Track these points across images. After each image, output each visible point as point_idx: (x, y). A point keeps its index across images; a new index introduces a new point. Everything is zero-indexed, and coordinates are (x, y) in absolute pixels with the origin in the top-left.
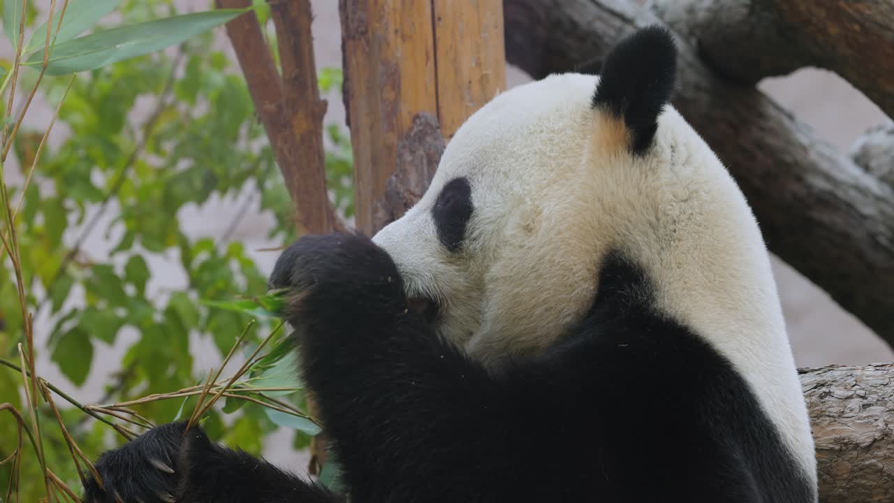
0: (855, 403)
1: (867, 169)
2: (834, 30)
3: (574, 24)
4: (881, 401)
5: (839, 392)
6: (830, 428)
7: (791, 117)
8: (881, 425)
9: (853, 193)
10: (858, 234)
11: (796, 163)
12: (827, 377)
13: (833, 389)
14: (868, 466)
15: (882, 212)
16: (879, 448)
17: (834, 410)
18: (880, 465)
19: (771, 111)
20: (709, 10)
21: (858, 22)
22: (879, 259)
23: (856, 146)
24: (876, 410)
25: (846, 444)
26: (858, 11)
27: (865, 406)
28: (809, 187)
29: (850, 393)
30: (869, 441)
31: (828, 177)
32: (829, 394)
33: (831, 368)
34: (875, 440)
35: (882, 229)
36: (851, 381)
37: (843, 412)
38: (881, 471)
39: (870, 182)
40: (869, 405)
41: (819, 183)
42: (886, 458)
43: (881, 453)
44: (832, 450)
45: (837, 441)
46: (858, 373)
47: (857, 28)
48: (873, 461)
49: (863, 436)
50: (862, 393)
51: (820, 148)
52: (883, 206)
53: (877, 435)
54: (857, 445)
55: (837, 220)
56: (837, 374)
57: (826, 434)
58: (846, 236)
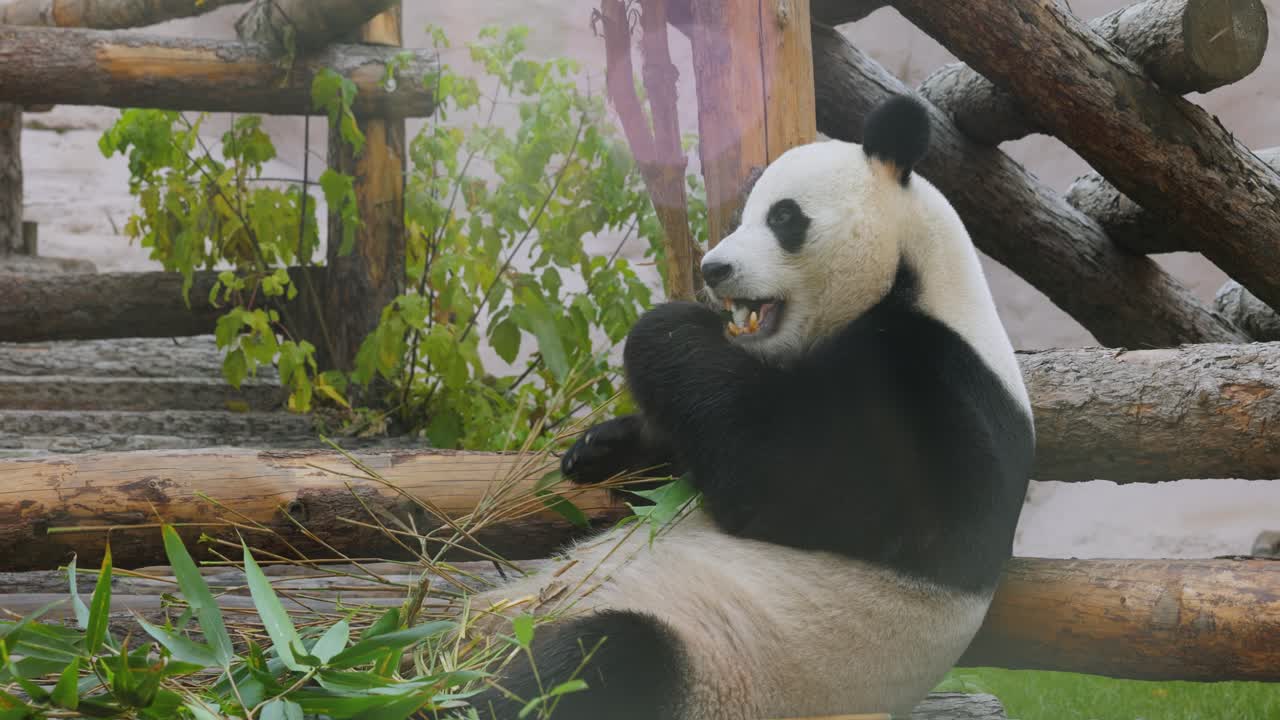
0: (1071, 376)
1: (1077, 206)
2: (1054, 106)
3: (866, 102)
4: (1090, 374)
5: (1059, 367)
6: (1053, 393)
7: (1022, 169)
8: (1090, 391)
9: (1066, 223)
10: (1071, 253)
11: (1026, 202)
12: (1050, 356)
13: (1055, 365)
14: (1080, 421)
15: (1088, 238)
16: (1088, 408)
17: (1056, 381)
18: (1089, 421)
19: (1008, 165)
20: (962, 91)
21: (1071, 100)
22: (1086, 272)
23: (1068, 192)
24: (1087, 381)
25: (1065, 405)
26: (1072, 92)
27: (1079, 378)
28: (1036, 219)
29: (1067, 368)
30: (1082, 402)
31: (1049, 212)
32: (1052, 368)
33: (1054, 350)
34: (1086, 403)
35: (1088, 250)
36: (1068, 359)
37: (1062, 382)
38: (1090, 424)
39: (1079, 215)
40: (1081, 377)
41: (1043, 216)
42: (1093, 415)
43: (1089, 412)
44: (1054, 410)
45: (1059, 403)
46: (1073, 353)
47: (1071, 103)
48: (1084, 417)
49: (1077, 399)
50: (1076, 368)
51: (1043, 191)
52: (1089, 233)
53: (1087, 399)
54: (1073, 405)
55: (1056, 244)
56: (1058, 354)
57: (1051, 398)
58: (1061, 254)
